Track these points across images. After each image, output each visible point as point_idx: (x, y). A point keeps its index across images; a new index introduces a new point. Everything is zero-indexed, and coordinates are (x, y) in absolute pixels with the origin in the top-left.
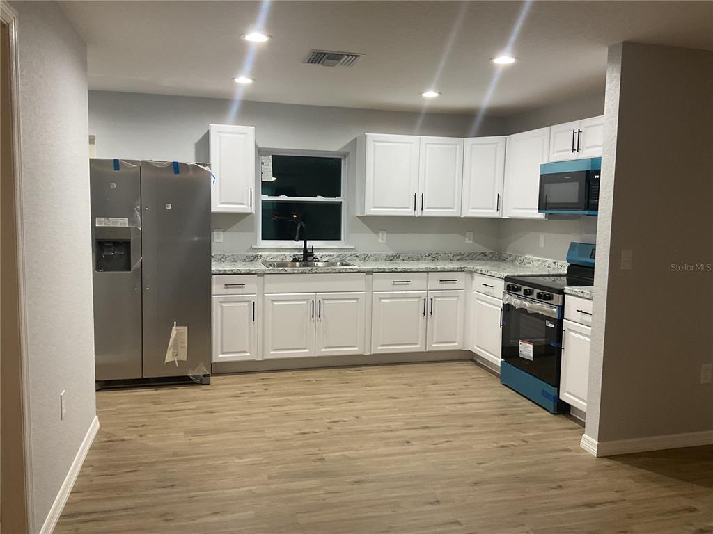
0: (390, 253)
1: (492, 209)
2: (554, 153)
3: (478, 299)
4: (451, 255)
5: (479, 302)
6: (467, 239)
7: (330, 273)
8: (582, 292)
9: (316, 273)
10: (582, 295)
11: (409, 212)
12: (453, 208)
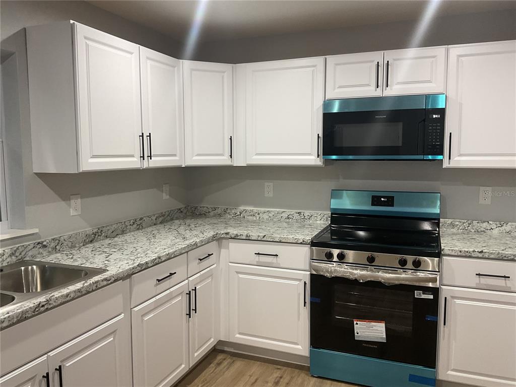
0: (89, 230)
1: (222, 155)
2: (334, 89)
3: (238, 273)
4: (154, 218)
5: (241, 276)
6: (164, 194)
7: (73, 299)
8: (482, 252)
9: (47, 310)
10: (480, 255)
11: (134, 163)
12: (175, 155)
